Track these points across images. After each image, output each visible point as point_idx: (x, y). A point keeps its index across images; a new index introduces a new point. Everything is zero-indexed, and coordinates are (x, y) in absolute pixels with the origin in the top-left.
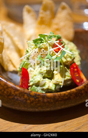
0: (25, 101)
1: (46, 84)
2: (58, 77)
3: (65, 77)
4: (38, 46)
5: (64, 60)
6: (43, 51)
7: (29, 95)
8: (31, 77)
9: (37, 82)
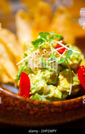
0: (27, 112)
1: (51, 91)
2: (64, 82)
3: (73, 83)
4: (39, 46)
5: (71, 63)
6: (46, 52)
7: (32, 104)
8: (32, 83)
9: (40, 89)
